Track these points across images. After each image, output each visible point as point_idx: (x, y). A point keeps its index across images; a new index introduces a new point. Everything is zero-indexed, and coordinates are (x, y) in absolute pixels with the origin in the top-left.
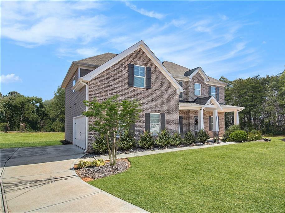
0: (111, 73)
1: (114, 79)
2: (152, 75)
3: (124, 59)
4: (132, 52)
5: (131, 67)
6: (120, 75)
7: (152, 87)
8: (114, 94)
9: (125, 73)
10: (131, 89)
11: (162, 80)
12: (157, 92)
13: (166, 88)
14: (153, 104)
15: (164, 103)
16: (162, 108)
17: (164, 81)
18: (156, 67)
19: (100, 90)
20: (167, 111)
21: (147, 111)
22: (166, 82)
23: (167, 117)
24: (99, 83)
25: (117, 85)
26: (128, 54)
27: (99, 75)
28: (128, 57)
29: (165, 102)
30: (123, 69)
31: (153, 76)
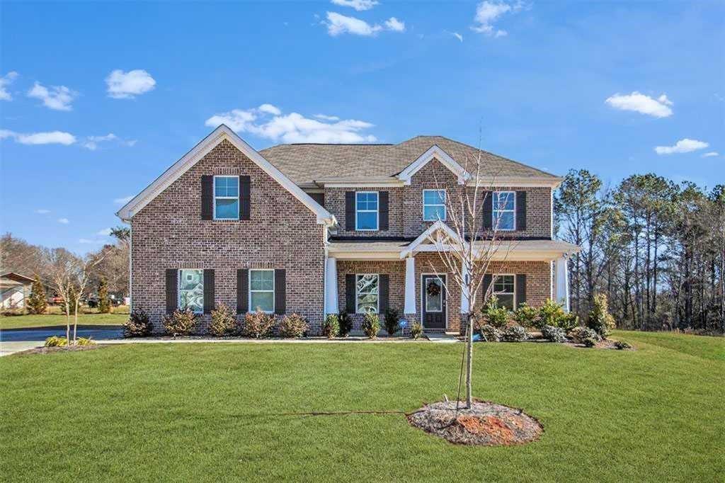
0: (168, 198)
1: (175, 209)
2: (253, 190)
3: (193, 169)
4: (209, 150)
5: (207, 181)
6: (185, 201)
7: (252, 215)
8: (174, 236)
9: (195, 194)
10: (207, 224)
11: (277, 199)
12: (264, 225)
13: (287, 213)
14: (256, 251)
15: (282, 247)
16: (278, 258)
17: (283, 199)
18: (262, 173)
19: (151, 231)
20: (291, 265)
21: (241, 266)
22: (289, 201)
23: (290, 277)
24: (148, 219)
25: (179, 220)
26: (201, 157)
27: (148, 205)
28: (201, 162)
29: (286, 244)
30: (190, 189)
31: (255, 193)
